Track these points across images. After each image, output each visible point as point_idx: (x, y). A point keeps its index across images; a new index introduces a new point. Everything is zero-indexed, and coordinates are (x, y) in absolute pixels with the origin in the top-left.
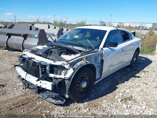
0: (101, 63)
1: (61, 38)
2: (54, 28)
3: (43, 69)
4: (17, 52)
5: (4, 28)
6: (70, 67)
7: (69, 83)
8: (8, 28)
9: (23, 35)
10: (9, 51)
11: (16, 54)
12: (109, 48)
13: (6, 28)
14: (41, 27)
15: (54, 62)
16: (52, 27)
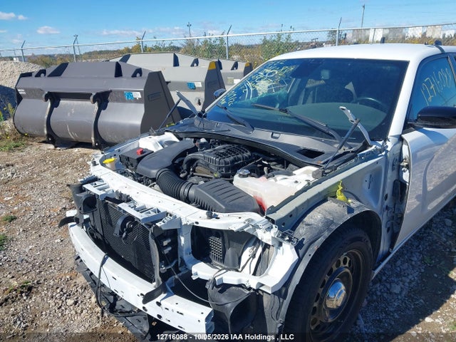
0: (394, 193)
1: (223, 102)
2: (192, 65)
3: (165, 243)
4: (80, 149)
5: (38, 75)
6: (281, 240)
7: (280, 308)
8: (49, 76)
9: (94, 94)
10: (56, 147)
11: (78, 158)
12: (425, 132)
13: (42, 75)
14: (149, 63)
15: (210, 217)
16: (185, 60)
